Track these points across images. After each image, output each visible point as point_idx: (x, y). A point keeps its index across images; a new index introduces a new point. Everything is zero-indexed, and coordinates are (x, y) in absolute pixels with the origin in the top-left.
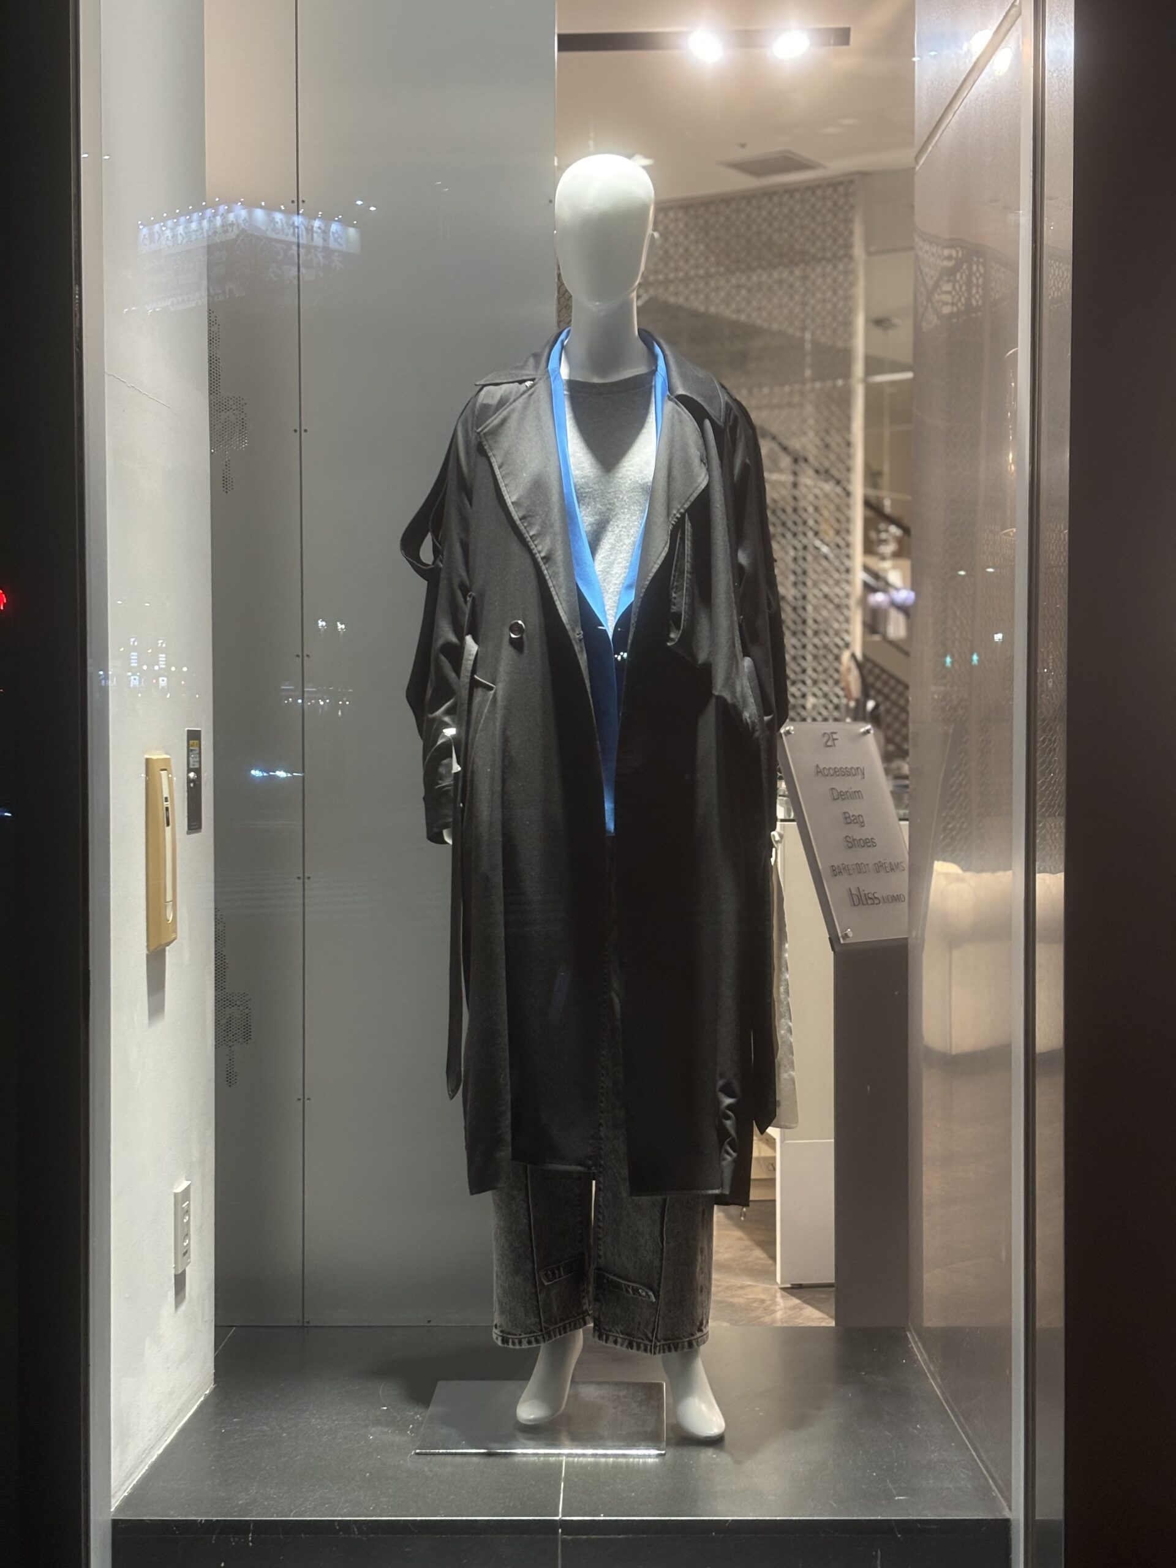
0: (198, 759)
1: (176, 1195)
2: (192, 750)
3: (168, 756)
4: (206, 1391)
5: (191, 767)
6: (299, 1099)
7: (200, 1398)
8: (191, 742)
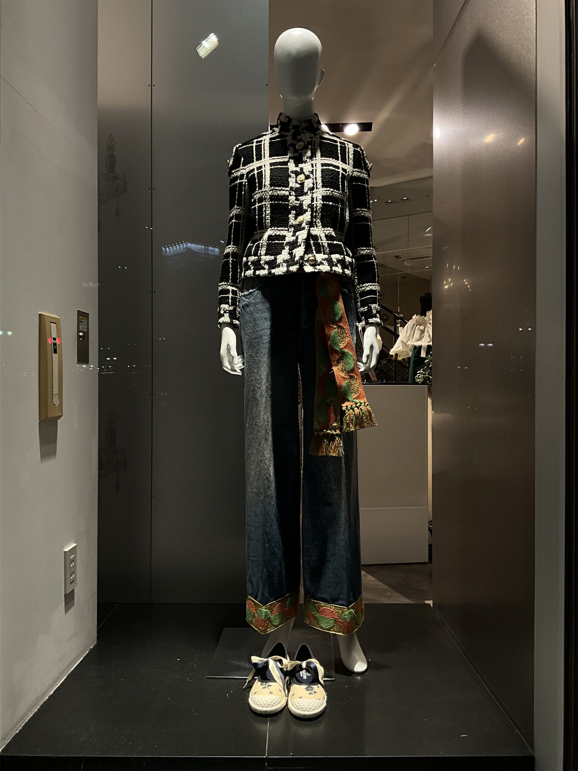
0: (86, 327)
1: (65, 552)
2: (81, 321)
3: (59, 317)
4: (91, 647)
5: (80, 329)
6: (149, 497)
7: (86, 651)
8: (80, 317)
